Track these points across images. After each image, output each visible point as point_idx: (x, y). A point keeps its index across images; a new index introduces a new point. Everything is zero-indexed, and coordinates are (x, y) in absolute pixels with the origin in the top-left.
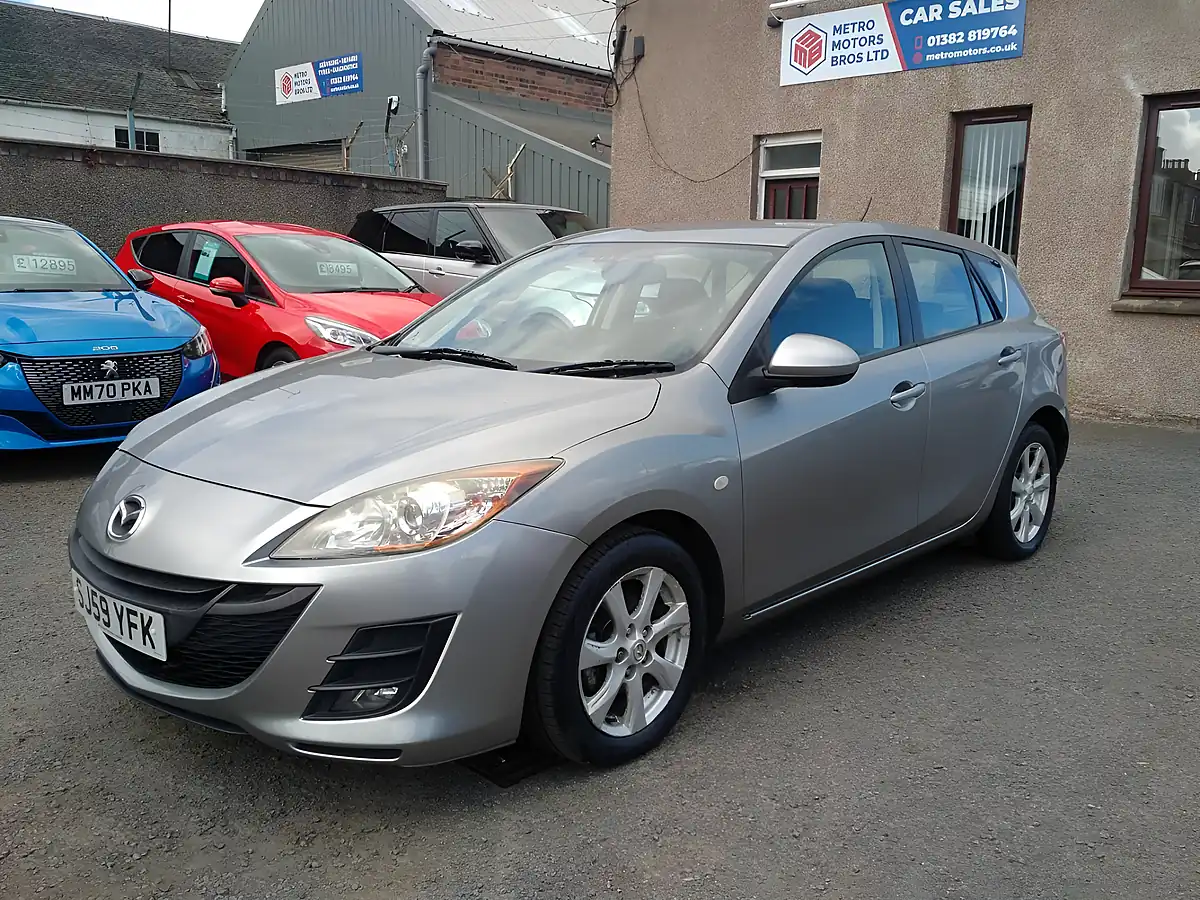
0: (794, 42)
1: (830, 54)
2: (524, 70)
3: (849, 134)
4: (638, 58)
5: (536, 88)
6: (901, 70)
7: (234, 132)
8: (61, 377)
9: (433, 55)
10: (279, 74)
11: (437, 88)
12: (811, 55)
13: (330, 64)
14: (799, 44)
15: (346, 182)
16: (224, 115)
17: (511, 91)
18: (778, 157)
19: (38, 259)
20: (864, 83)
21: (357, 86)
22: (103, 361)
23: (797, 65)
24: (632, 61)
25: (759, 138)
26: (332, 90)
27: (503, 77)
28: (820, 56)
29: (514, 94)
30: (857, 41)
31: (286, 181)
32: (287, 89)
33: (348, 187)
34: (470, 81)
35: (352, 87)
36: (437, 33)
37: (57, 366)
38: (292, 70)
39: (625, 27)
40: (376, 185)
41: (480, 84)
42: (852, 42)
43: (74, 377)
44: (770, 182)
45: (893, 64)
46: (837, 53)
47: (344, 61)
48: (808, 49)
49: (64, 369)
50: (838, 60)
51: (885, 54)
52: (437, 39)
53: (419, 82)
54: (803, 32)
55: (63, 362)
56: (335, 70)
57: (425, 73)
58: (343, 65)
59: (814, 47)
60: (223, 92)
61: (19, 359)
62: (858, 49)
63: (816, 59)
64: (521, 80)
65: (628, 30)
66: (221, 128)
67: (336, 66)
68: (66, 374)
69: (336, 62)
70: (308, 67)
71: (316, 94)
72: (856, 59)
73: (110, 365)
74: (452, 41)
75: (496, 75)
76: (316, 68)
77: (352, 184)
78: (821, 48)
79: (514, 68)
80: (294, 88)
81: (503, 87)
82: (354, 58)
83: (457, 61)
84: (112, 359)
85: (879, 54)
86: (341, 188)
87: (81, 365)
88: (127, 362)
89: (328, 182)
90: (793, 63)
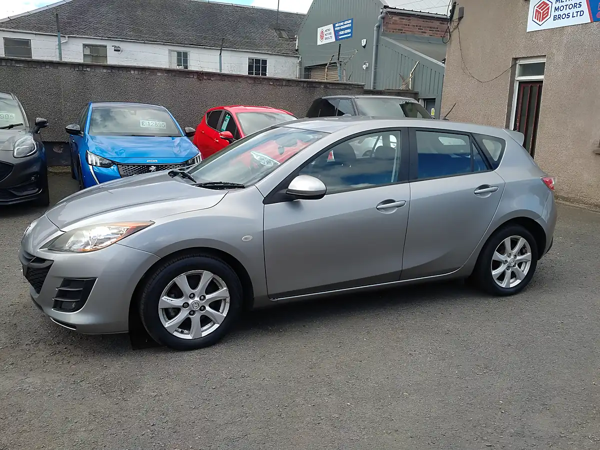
0: (535, 8)
1: (553, 14)
2: (432, 22)
3: (559, 58)
4: (460, 18)
5: (439, 31)
6: (590, 22)
7: (300, 58)
8: (132, 172)
9: (383, 18)
10: (319, 30)
11: (384, 35)
12: (543, 15)
13: (340, 24)
14: (538, 9)
15: (314, 85)
16: (297, 50)
17: (424, 34)
18: (527, 70)
19: (150, 122)
20: (570, 30)
21: (350, 35)
22: (150, 166)
23: (536, 20)
24: (458, 20)
25: (516, 59)
26: (340, 37)
27: (420, 26)
28: (548, 15)
29: (426, 35)
30: (568, 6)
31: (286, 85)
32: (322, 37)
33: (314, 87)
34: (402, 30)
35: (348, 35)
36: (386, 7)
37: (131, 167)
38: (325, 28)
39: (455, 3)
40: (328, 86)
41: (408, 31)
42: (565, 7)
43: (137, 172)
44: (521, 83)
45: (586, 18)
46: (557, 13)
47: (346, 23)
48: (542, 12)
49: (134, 169)
50: (557, 17)
51: (582, 12)
52: (385, 10)
53: (375, 32)
54: (540, 3)
55: (134, 166)
56: (342, 27)
57: (379, 27)
58: (345, 25)
59: (545, 11)
60: (297, 40)
61: (117, 164)
62: (568, 11)
63: (546, 16)
64: (430, 28)
65: (457, 4)
66: (295, 57)
67: (342, 26)
68: (135, 171)
69: (342, 24)
70: (331, 26)
71: (333, 40)
72: (567, 16)
73: (153, 168)
74: (393, 10)
75: (417, 26)
76: (334, 27)
77: (317, 86)
78: (548, 12)
79: (427, 22)
80: (325, 37)
81: (420, 32)
82: (350, 21)
83: (395, 20)
84: (154, 166)
85: (579, 13)
86: (311, 88)
87: (141, 168)
88: (160, 167)
89: (305, 85)
90: (534, 19)
